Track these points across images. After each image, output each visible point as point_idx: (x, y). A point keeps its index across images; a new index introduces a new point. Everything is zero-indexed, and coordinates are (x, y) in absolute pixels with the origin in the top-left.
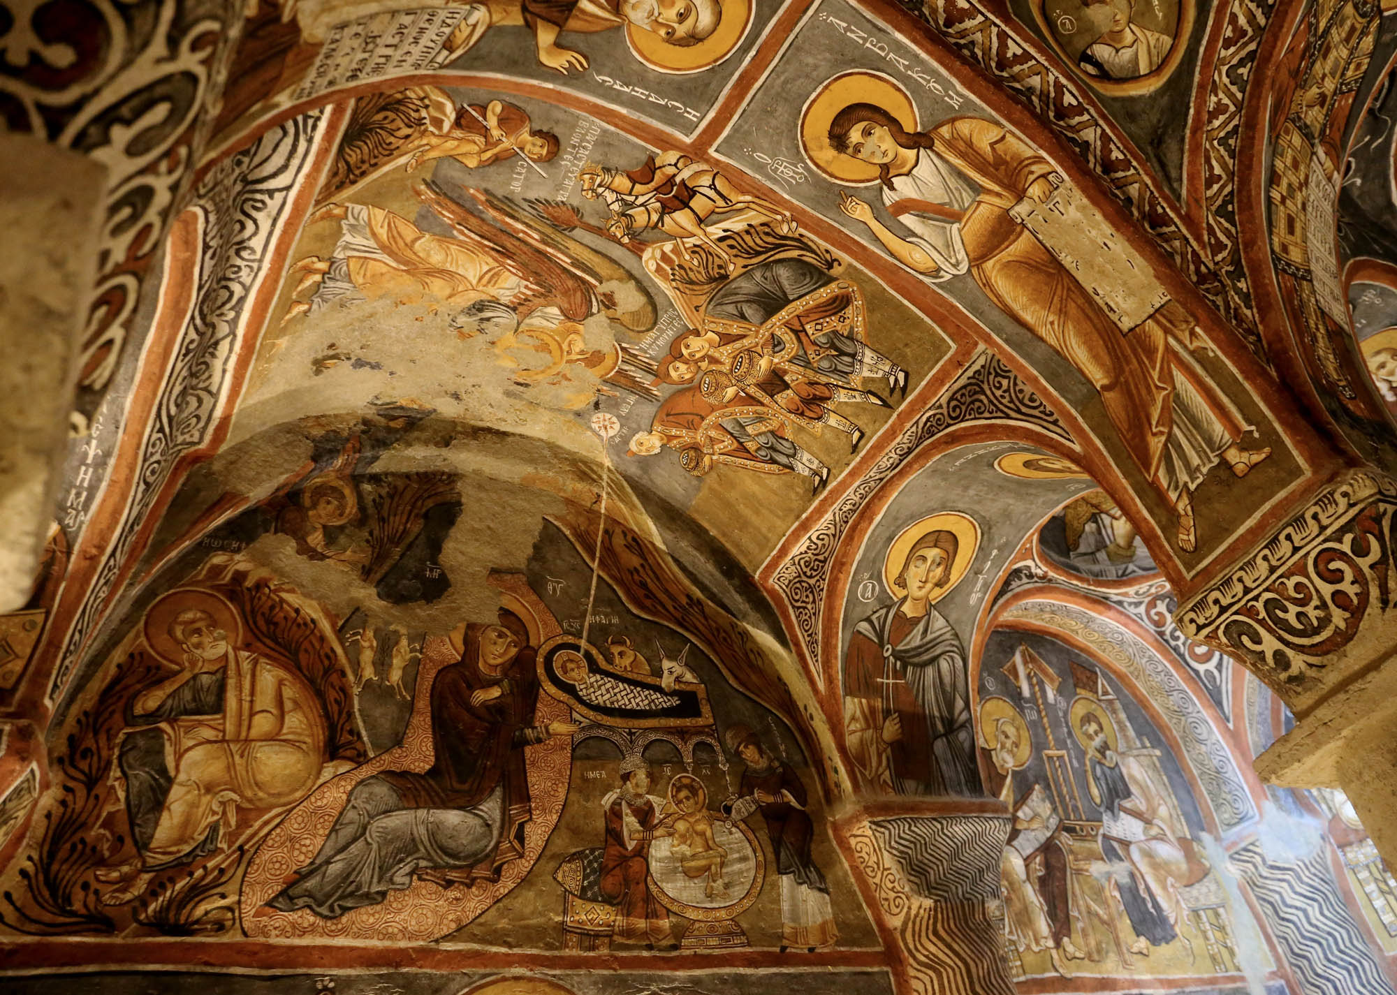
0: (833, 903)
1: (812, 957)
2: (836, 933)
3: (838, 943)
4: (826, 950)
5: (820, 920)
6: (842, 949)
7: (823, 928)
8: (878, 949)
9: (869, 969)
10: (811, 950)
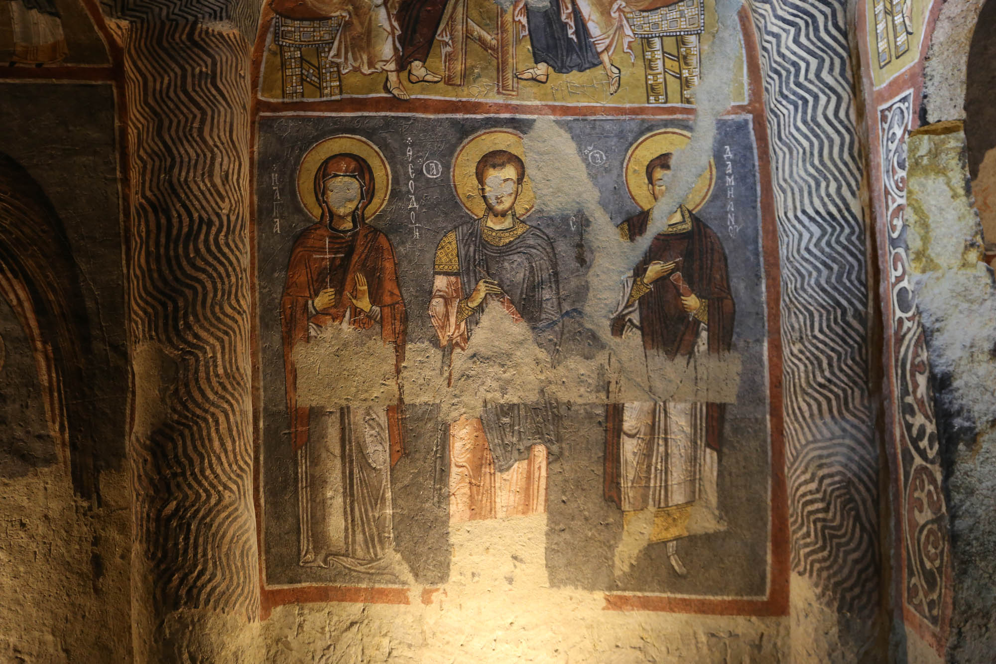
0: (64, 26)
1: (40, 71)
2: (66, 51)
3: (66, 60)
4: (54, 66)
5: (51, 40)
6: (69, 65)
7: (54, 47)
8: (106, 66)
9: (94, 83)
10: (39, 65)
